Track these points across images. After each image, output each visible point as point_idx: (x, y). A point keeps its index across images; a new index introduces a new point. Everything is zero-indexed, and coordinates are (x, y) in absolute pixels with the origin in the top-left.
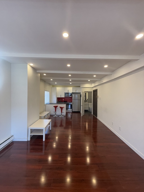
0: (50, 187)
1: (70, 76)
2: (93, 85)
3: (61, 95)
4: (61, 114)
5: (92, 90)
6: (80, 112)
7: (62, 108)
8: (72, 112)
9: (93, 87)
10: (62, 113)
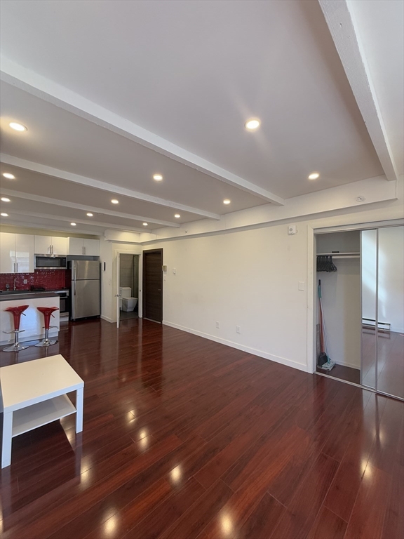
0: (233, 493)
1: (116, 205)
2: (145, 237)
3: (16, 265)
4: (47, 335)
5: (139, 251)
6: (100, 318)
7: (46, 313)
8: (71, 321)
9: (142, 244)
10: (50, 330)
